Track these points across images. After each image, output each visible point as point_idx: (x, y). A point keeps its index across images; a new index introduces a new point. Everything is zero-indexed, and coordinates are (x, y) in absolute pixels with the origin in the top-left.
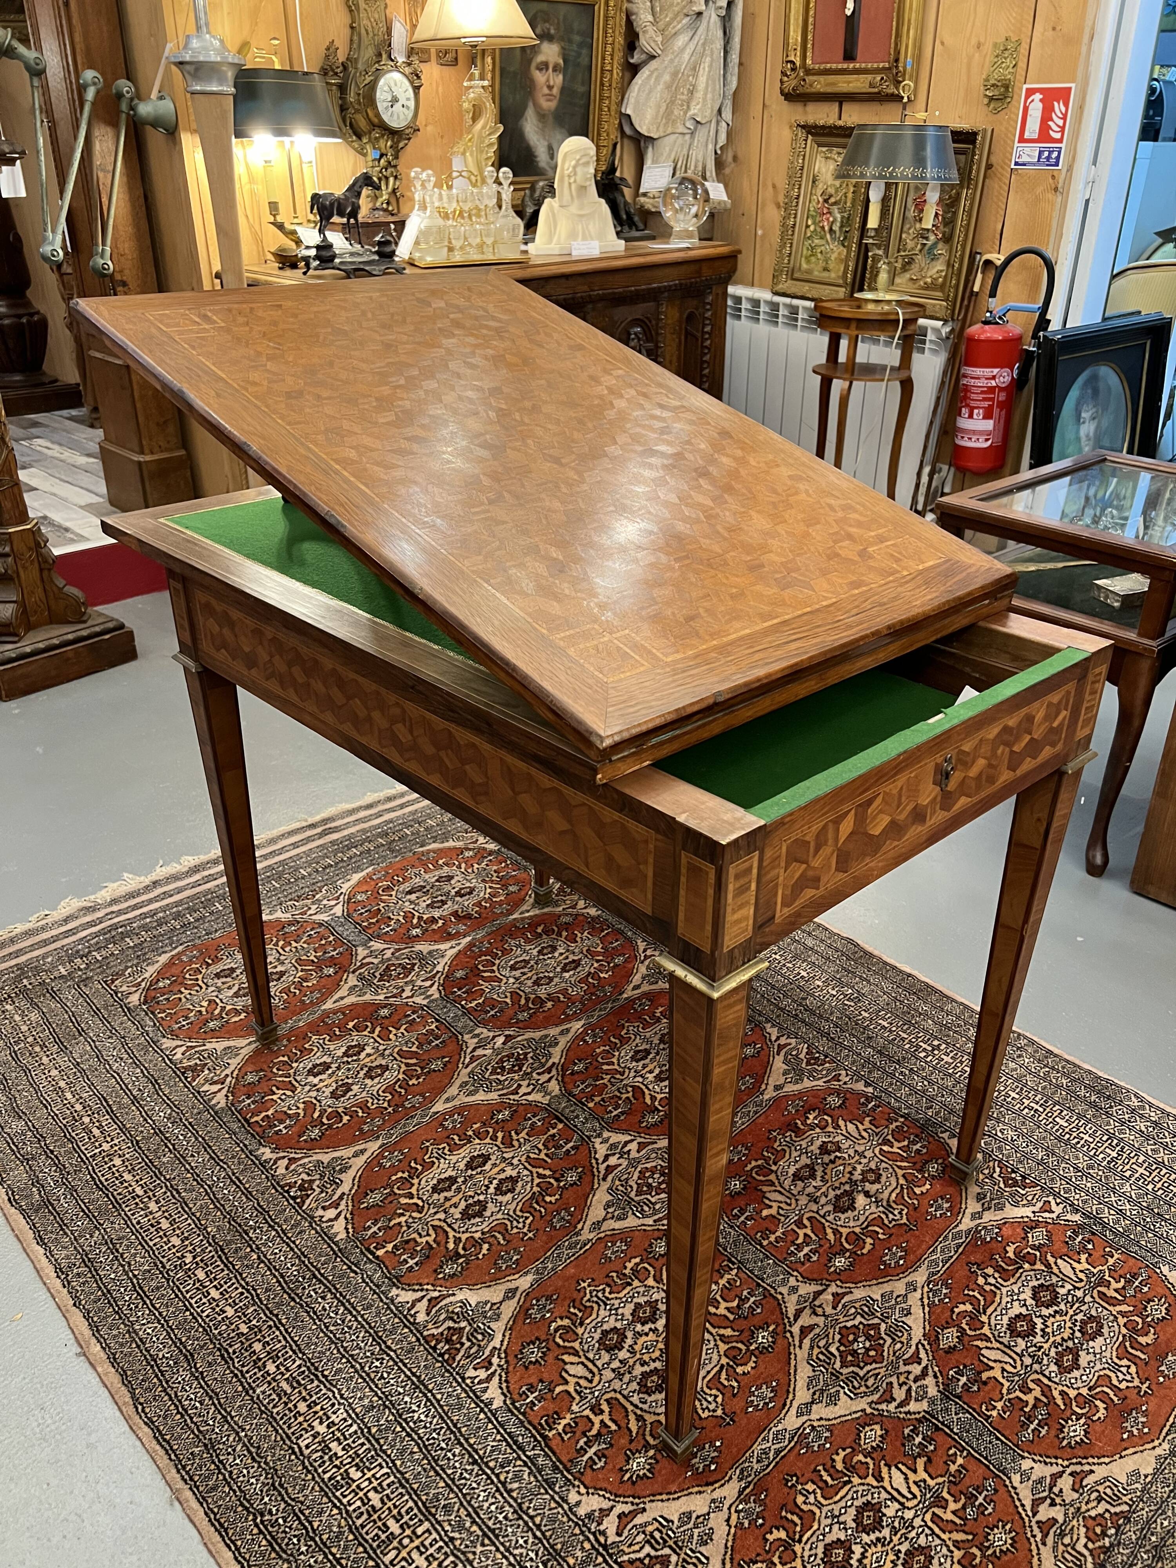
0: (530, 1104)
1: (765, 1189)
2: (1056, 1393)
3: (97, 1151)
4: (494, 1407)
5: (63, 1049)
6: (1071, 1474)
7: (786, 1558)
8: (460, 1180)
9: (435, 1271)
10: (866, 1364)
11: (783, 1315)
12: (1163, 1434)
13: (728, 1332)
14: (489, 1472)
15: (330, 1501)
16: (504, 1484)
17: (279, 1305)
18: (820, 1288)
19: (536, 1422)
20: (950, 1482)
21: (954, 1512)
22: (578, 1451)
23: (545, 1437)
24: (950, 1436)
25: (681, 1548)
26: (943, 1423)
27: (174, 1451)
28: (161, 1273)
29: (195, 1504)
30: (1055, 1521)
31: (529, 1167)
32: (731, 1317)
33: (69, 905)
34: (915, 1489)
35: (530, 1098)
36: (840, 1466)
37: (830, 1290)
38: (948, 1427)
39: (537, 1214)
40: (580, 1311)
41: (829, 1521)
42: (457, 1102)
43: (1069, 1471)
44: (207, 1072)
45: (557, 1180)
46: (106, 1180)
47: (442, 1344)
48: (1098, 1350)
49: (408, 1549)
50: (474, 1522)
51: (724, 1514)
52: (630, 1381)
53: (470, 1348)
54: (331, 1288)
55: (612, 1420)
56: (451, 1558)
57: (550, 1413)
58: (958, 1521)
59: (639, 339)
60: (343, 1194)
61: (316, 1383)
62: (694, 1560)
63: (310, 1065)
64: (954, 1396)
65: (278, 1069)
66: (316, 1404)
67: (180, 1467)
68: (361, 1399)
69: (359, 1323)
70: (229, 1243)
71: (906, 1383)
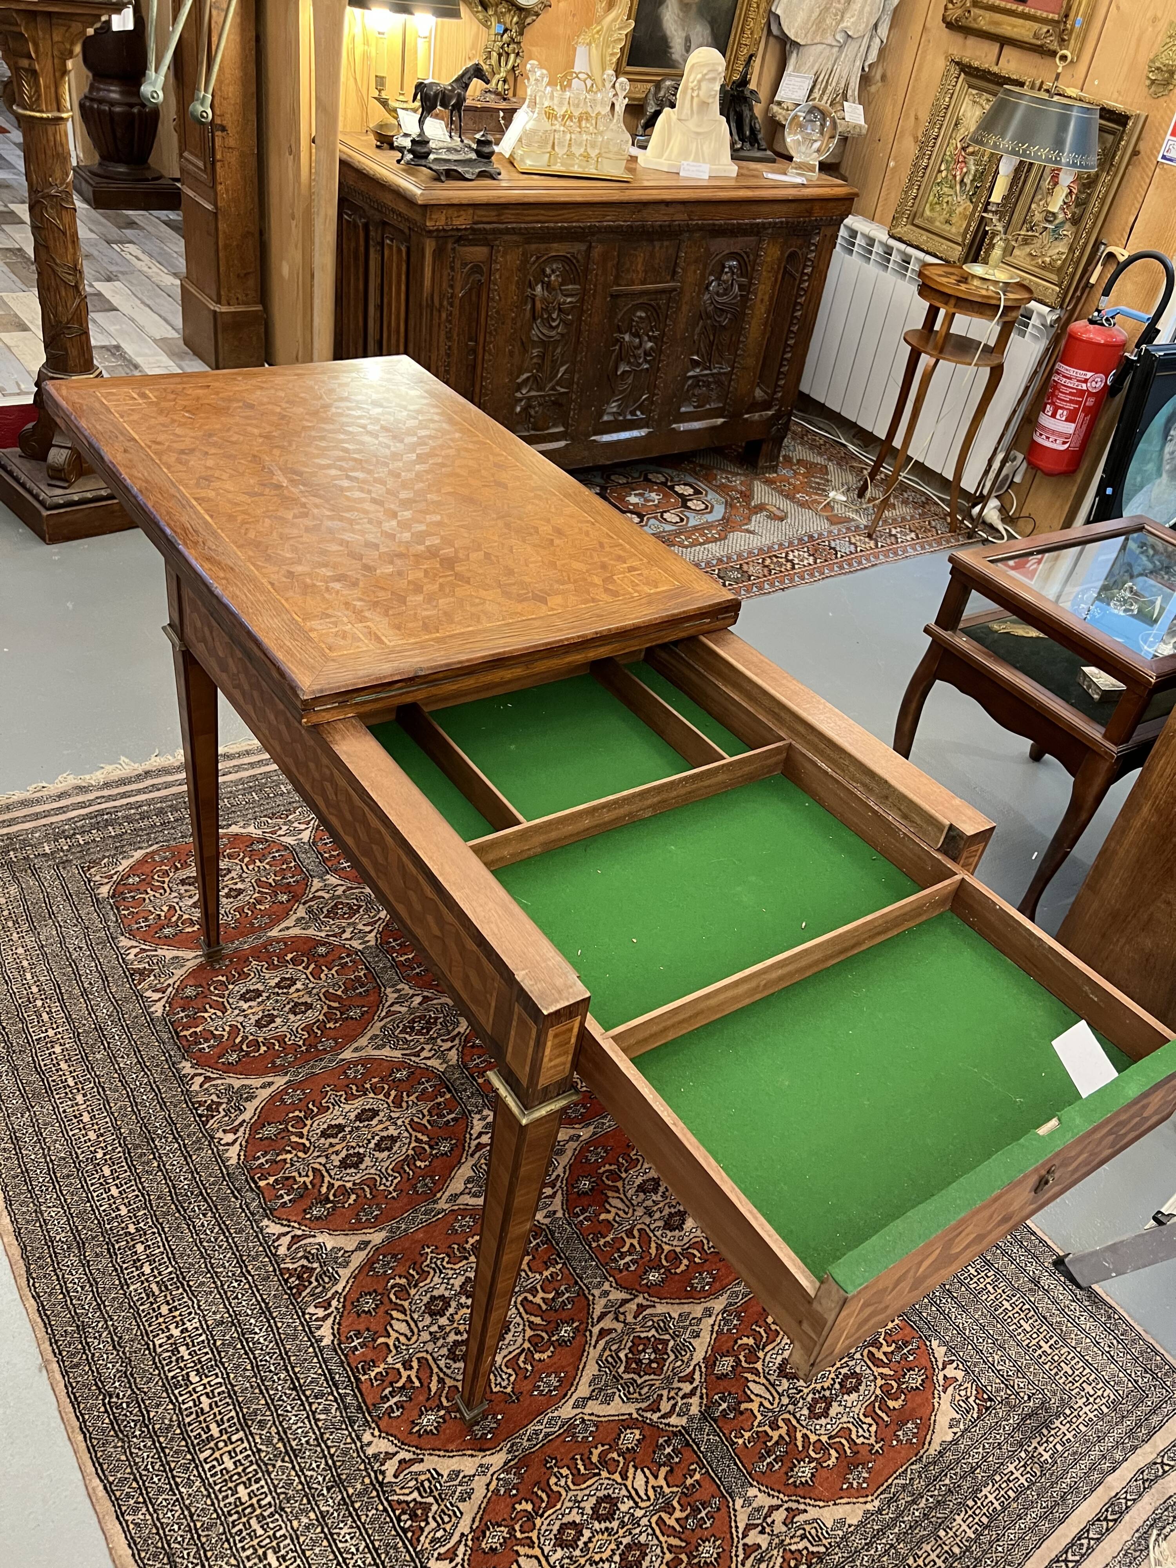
0: (427, 1068)
1: (610, 1194)
2: (799, 1435)
3: (43, 1035)
4: (322, 1344)
5: (33, 929)
6: (786, 1509)
7: (525, 1528)
8: (347, 1129)
9: (305, 1211)
10: (646, 1374)
11: (589, 1315)
12: (878, 1492)
13: (537, 1320)
14: (304, 1398)
15: (169, 1397)
16: (314, 1413)
17: (165, 1214)
18: (629, 1297)
19: (353, 1365)
20: (683, 1493)
21: (677, 1520)
22: (382, 1398)
23: (357, 1380)
24: (696, 1453)
25: (442, 1500)
26: (693, 1441)
27: (51, 1326)
28: (74, 1162)
29: (59, 1377)
30: (759, 1546)
31: (410, 1130)
32: (544, 1307)
33: (67, 781)
34: (651, 1493)
35: (429, 1063)
36: (595, 1459)
37: (636, 1301)
38: (697, 1445)
39: (405, 1176)
40: (418, 1273)
41: (571, 1504)
42: (363, 1053)
43: (786, 1506)
44: (152, 978)
45: (431, 1147)
46: (45, 1065)
47: (293, 1279)
48: (849, 1405)
49: (221, 1452)
50: (281, 1439)
51: (486, 1479)
52: (443, 1346)
53: (316, 1287)
54: (213, 1208)
55: (417, 1377)
56: (255, 1467)
57: (368, 1359)
58: (678, 1528)
59: (733, 273)
60: (244, 1121)
61: (181, 1290)
62: (451, 1513)
63: (244, 990)
64: (712, 1418)
65: (215, 988)
66: (177, 1310)
67: (53, 1341)
68: (214, 1313)
69: (229, 1244)
70: (137, 1147)
71: (673, 1398)
